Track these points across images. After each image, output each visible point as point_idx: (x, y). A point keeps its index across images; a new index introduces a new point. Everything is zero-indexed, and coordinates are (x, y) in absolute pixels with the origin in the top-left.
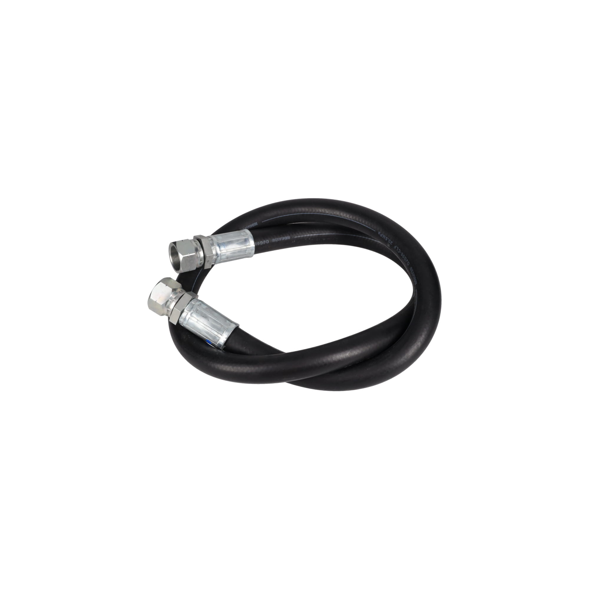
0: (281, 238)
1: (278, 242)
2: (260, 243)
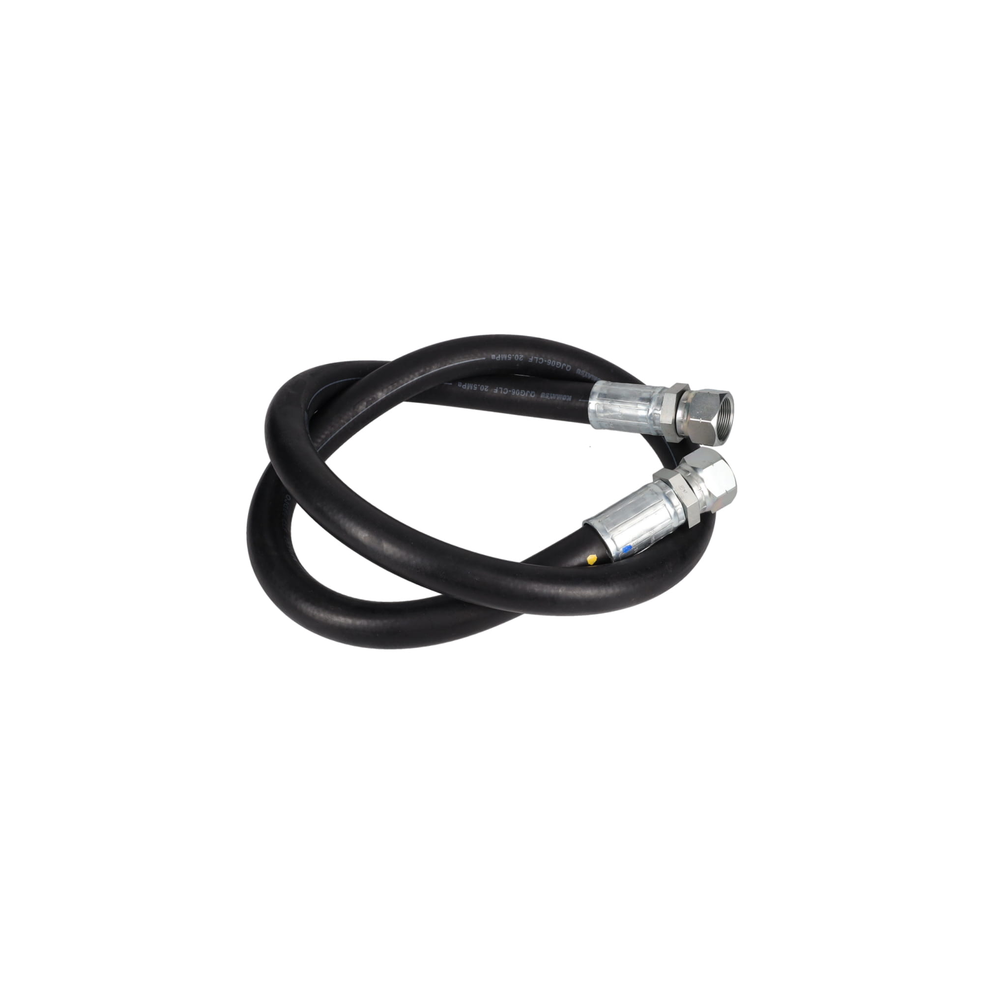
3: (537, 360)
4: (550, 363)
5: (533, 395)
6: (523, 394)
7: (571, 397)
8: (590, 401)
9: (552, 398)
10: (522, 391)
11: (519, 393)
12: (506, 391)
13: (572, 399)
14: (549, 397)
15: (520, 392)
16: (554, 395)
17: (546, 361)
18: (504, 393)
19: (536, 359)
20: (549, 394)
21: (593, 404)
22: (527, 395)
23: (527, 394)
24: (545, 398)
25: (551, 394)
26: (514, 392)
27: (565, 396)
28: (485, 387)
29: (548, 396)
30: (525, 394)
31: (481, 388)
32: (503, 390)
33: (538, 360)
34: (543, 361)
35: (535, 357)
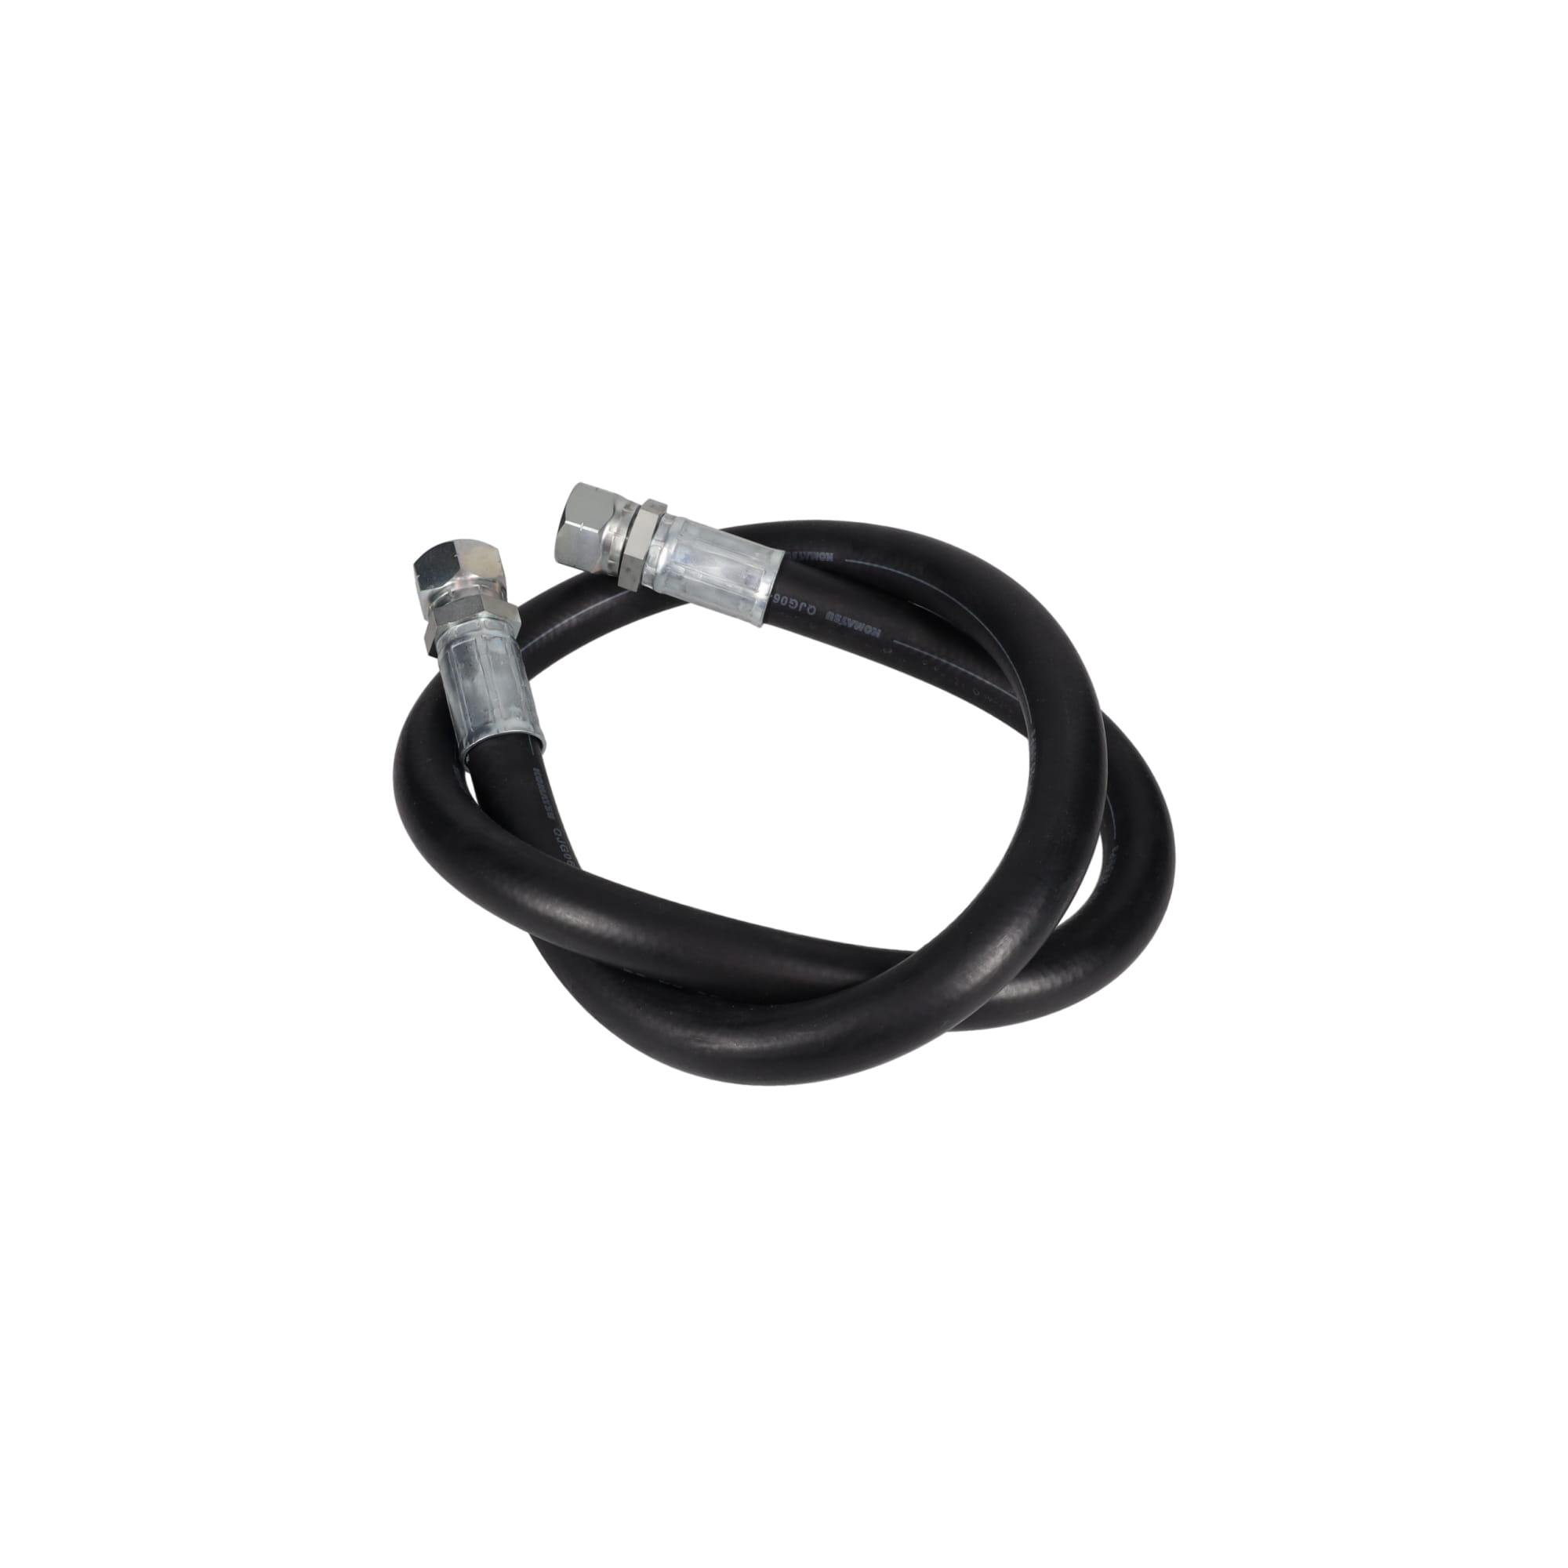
0: (854, 621)
1: (843, 626)
2: (788, 603)
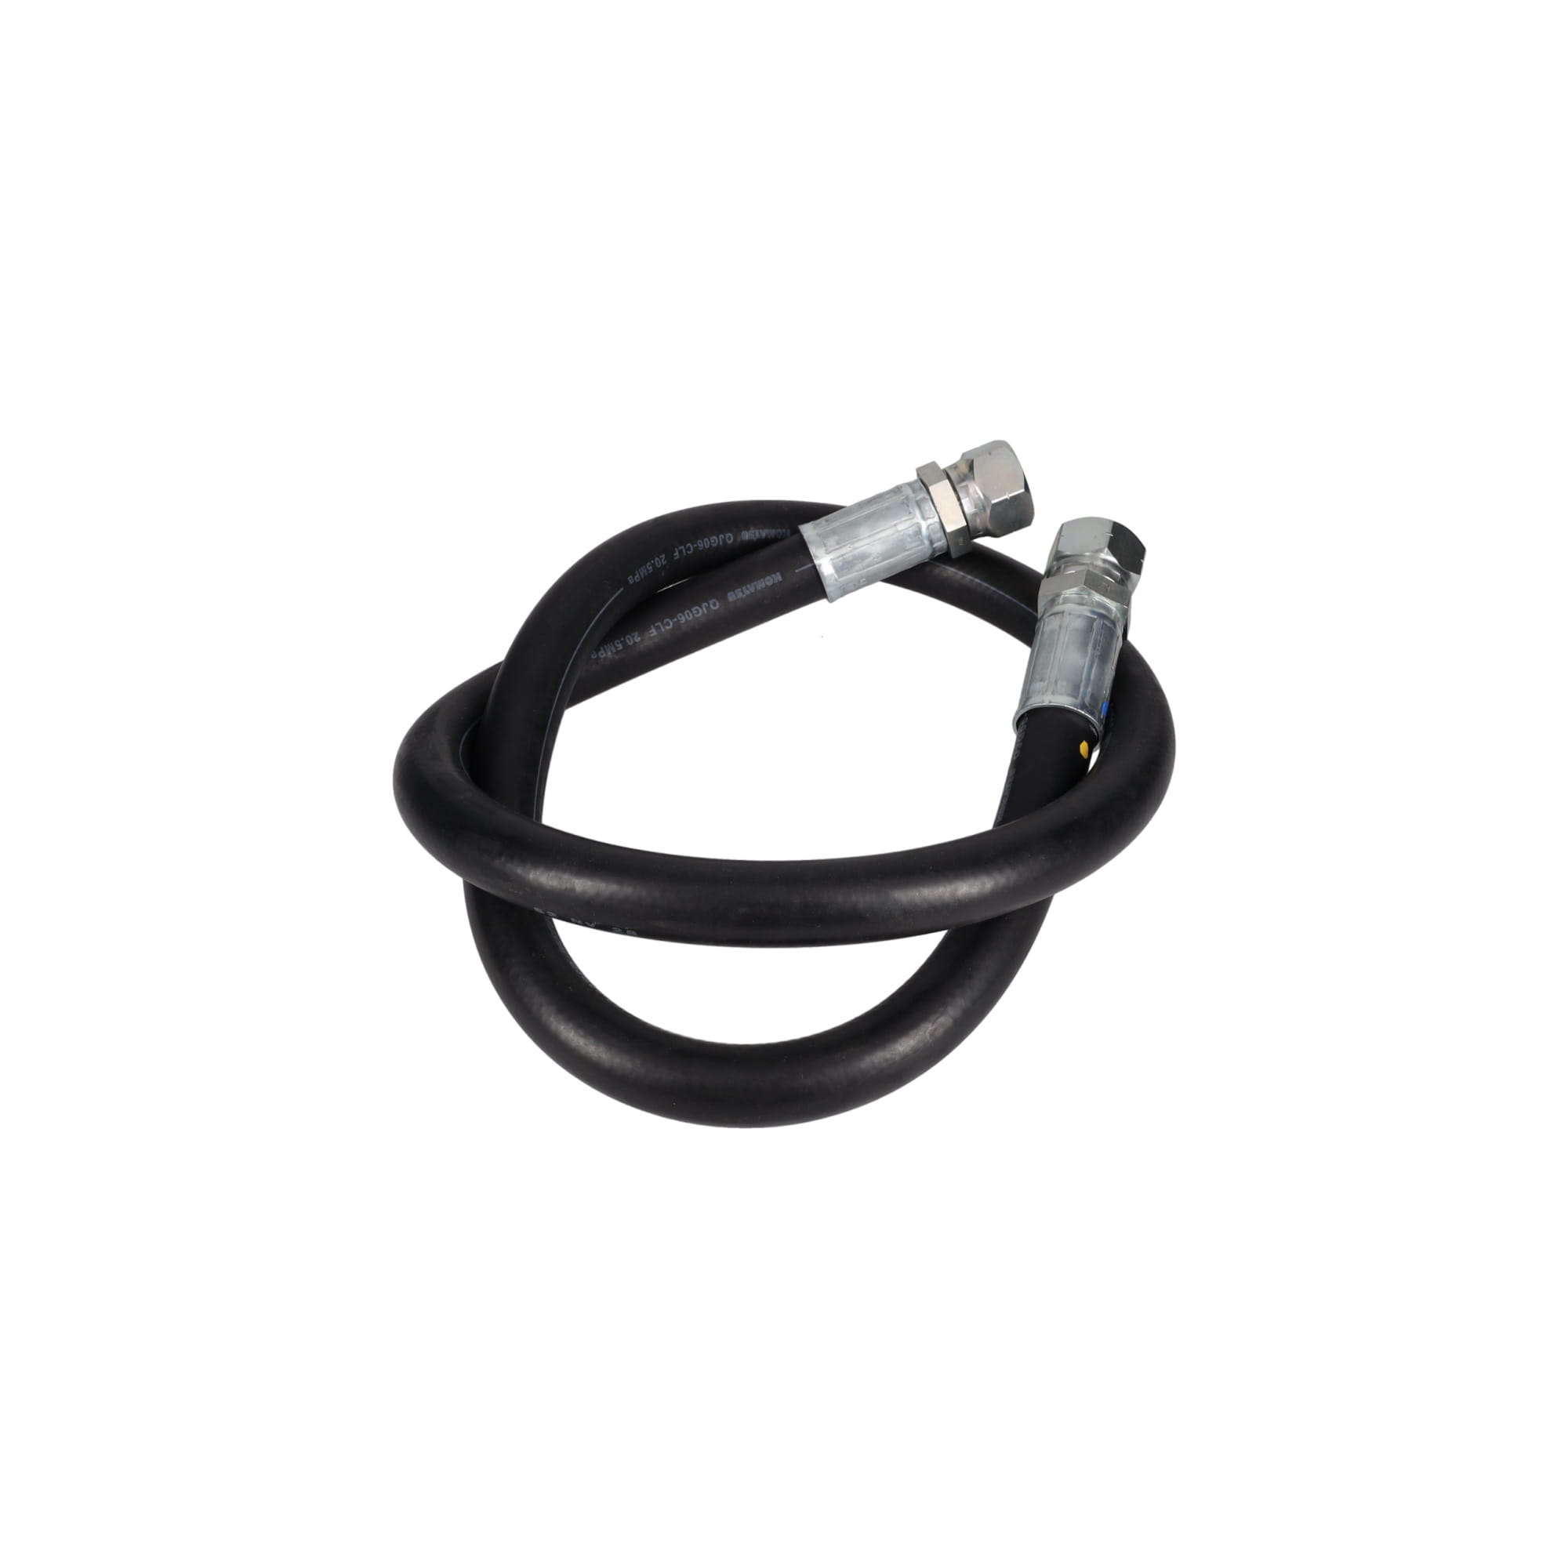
3: (684, 551)
4: (702, 545)
5: (715, 605)
6: (698, 613)
7: (778, 574)
8: (817, 562)
9: (748, 592)
10: (693, 609)
11: (691, 615)
12: (668, 624)
13: (782, 575)
14: (743, 594)
15: (691, 611)
16: (748, 586)
17: (695, 546)
18: (667, 628)
19: (682, 550)
20: (740, 590)
21: (825, 564)
22: (705, 611)
23: (704, 609)
24: (738, 600)
25: (744, 588)
26: (683, 618)
27: (768, 578)
28: (633, 637)
29: (741, 594)
30: (701, 611)
31: (628, 641)
32: (664, 625)
33: (686, 550)
34: (692, 549)
35: (680, 548)
